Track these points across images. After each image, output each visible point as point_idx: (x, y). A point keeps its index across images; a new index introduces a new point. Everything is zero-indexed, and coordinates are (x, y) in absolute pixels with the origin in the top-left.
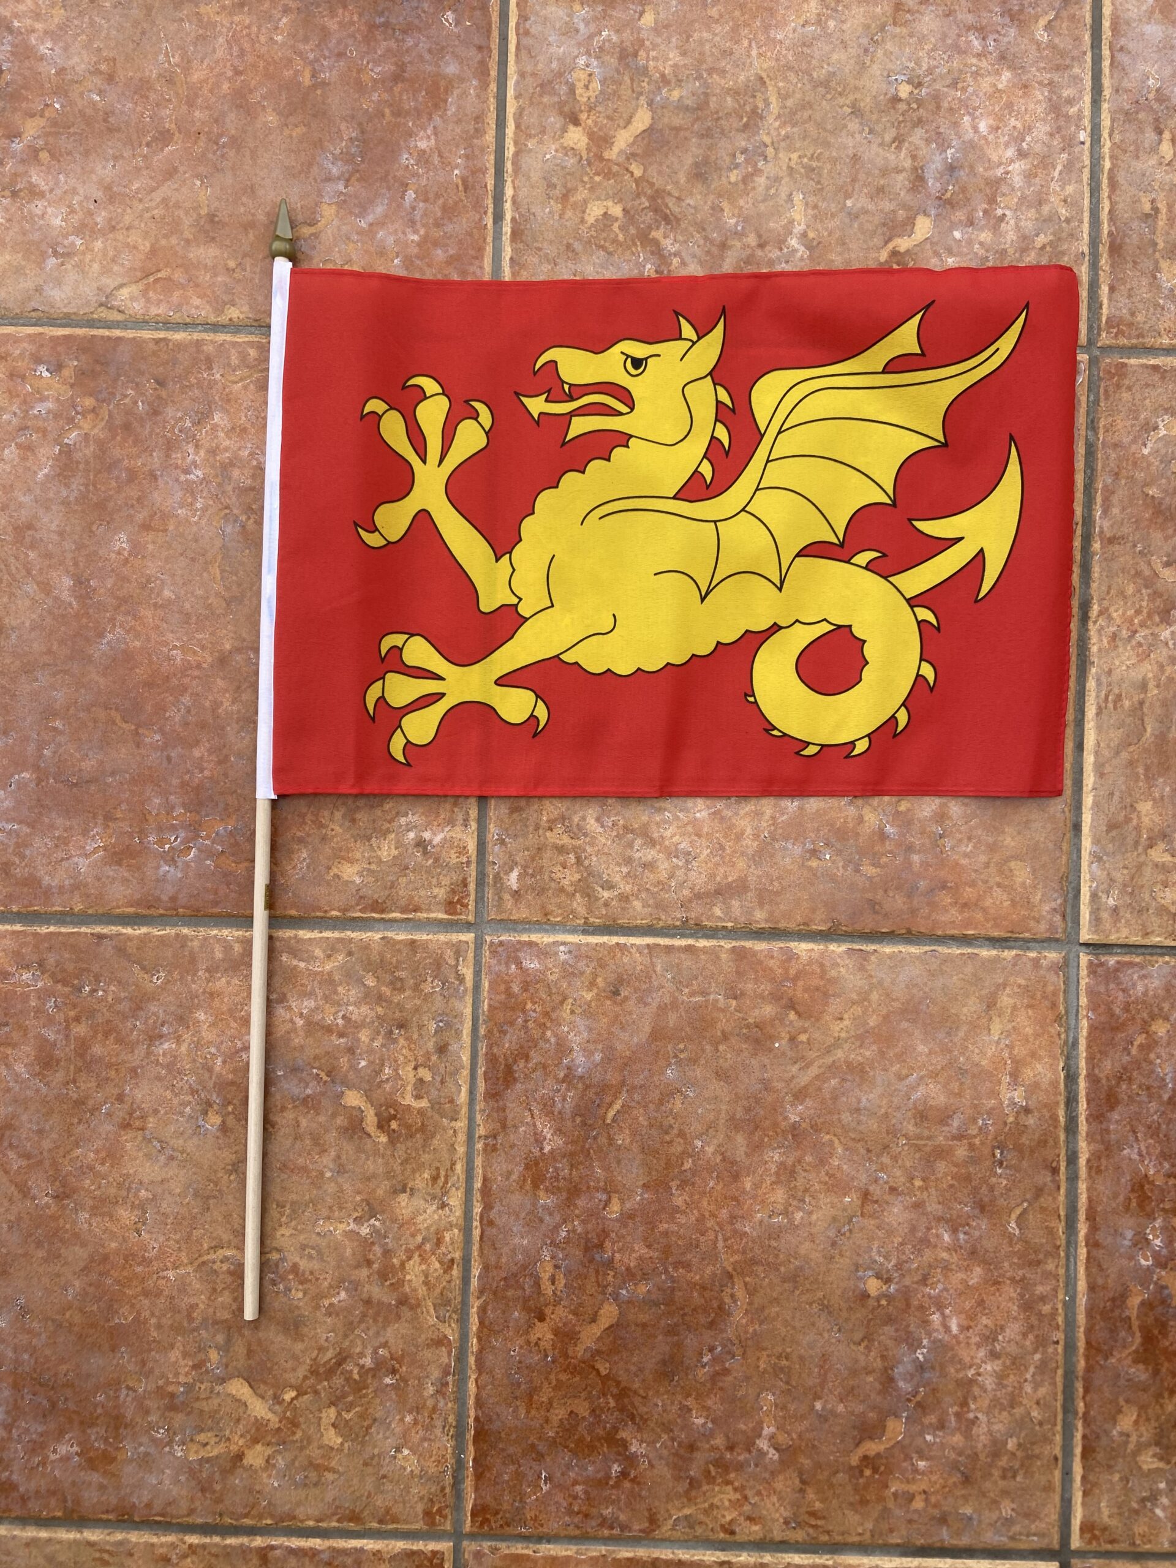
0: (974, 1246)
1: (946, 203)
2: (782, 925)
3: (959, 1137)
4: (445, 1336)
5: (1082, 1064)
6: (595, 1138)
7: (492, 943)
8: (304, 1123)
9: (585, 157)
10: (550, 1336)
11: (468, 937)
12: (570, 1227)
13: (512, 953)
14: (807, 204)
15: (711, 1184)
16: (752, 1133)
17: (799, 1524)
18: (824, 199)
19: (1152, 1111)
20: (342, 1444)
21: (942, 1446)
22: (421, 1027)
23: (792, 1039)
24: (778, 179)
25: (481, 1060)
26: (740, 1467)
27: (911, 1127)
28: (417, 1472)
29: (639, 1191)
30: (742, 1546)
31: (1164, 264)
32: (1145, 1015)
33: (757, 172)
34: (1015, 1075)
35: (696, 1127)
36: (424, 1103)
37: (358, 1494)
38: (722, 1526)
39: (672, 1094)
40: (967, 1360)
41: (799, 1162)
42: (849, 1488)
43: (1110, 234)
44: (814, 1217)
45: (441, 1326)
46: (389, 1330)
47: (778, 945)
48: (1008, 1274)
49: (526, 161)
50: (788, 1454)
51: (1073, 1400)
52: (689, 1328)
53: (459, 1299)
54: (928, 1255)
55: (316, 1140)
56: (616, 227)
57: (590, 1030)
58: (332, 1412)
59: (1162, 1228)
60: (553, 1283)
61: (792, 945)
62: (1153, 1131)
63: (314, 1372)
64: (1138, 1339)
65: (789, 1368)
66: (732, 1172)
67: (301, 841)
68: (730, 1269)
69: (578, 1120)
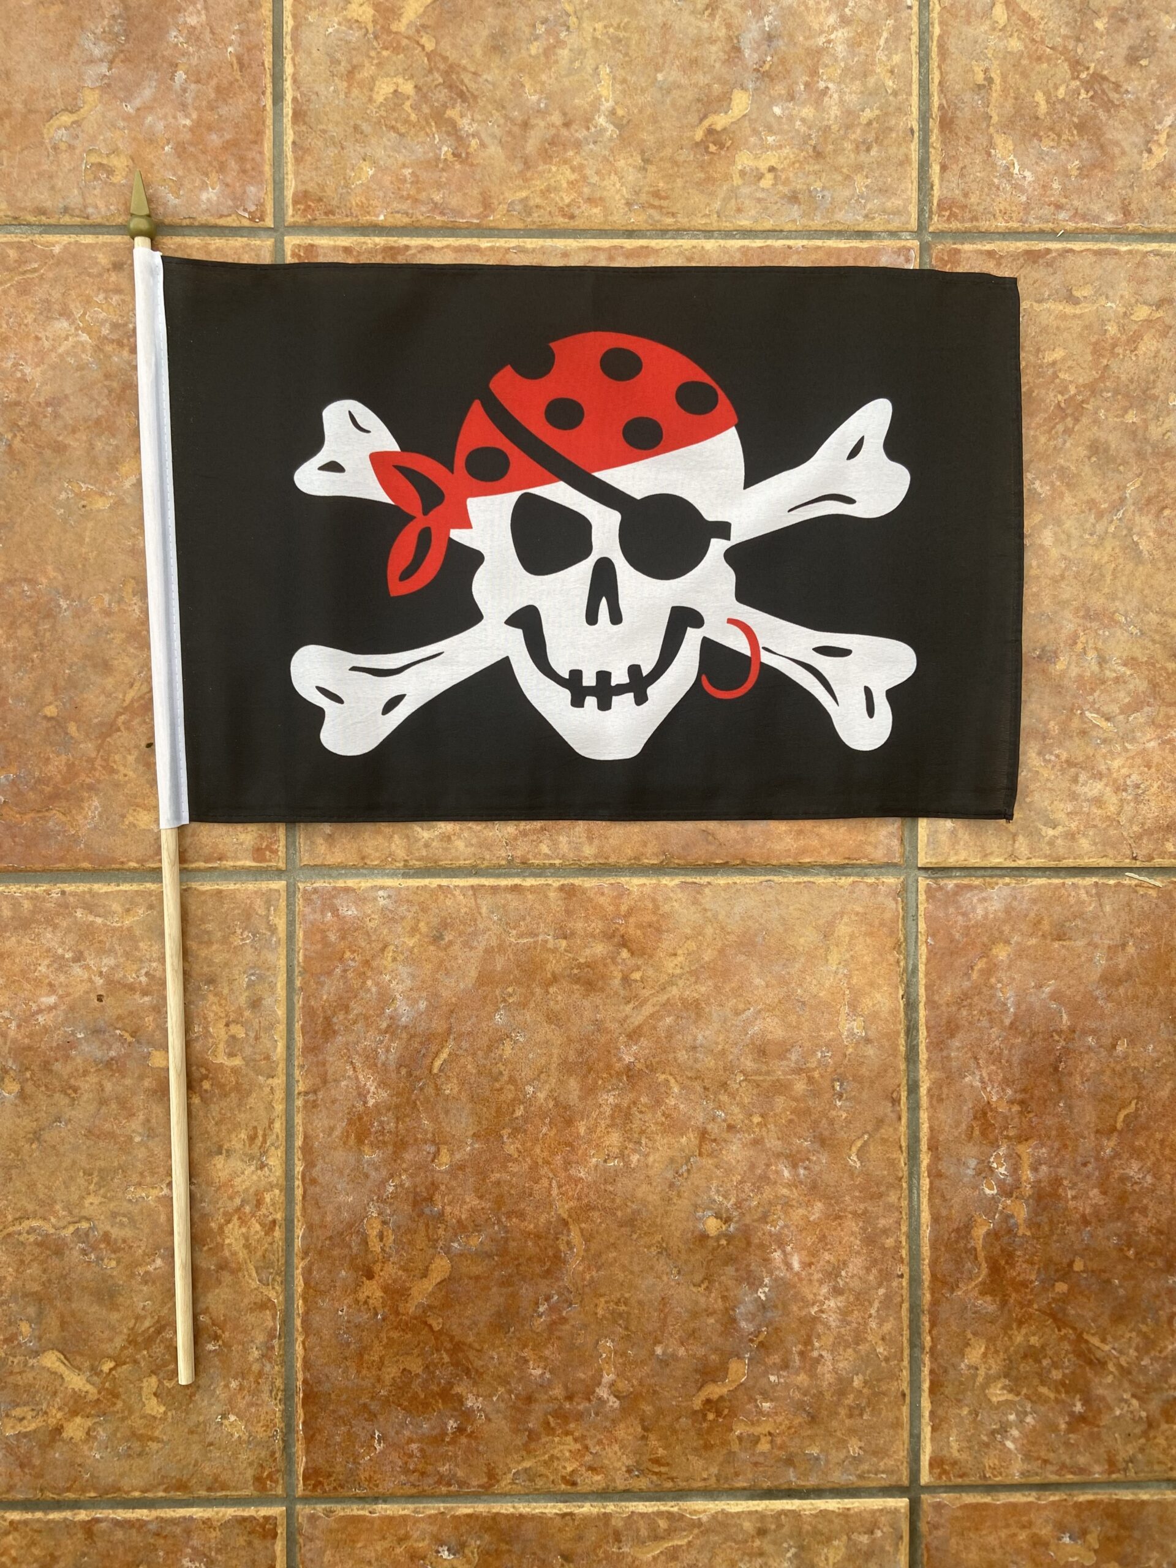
0: (814, 1182)
1: (765, 76)
2: (612, 860)
3: (799, 1071)
4: (269, 1300)
5: (922, 991)
6: (421, 1089)
7: (305, 890)
8: (108, 1086)
9: (371, 30)
10: (379, 1294)
11: (279, 885)
12: (397, 1181)
13: (328, 900)
14: (614, 78)
15: (544, 1130)
16: (585, 1076)
17: (642, 1472)
18: (633, 73)
19: (993, 1037)
20: (165, 1413)
21: (787, 1386)
22: (231, 982)
23: (626, 979)
24: (582, 52)
25: (298, 1014)
26: (580, 1416)
27: (748, 1063)
28: (245, 1438)
29: (469, 1141)
30: (584, 1497)
31: (999, 139)
32: (985, 939)
33: (560, 43)
34: (853, 1006)
35: (527, 1073)
36: (237, 1062)
37: (184, 1463)
38: (563, 1478)
39: (501, 1040)
40: (810, 1297)
41: (634, 1103)
42: (692, 1433)
43: (941, 107)
44: (651, 1159)
45: (264, 1289)
46: (210, 1296)
47: (606, 881)
48: (850, 1208)
49: (306, 35)
50: (630, 1401)
51: (919, 1334)
52: (524, 1279)
53: (282, 1261)
54: (768, 1193)
55: (123, 1103)
56: (407, 105)
57: (413, 976)
58: (154, 1380)
59: (1006, 1156)
60: (381, 1240)
61: (623, 880)
62: (996, 1057)
63: (132, 1341)
64: (985, 1271)
65: (629, 1313)
66: (565, 1116)
67: (91, 788)
68: (565, 1216)
69: (404, 1071)
